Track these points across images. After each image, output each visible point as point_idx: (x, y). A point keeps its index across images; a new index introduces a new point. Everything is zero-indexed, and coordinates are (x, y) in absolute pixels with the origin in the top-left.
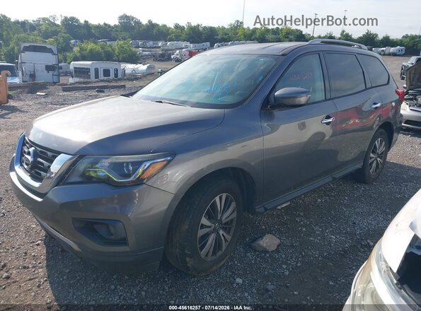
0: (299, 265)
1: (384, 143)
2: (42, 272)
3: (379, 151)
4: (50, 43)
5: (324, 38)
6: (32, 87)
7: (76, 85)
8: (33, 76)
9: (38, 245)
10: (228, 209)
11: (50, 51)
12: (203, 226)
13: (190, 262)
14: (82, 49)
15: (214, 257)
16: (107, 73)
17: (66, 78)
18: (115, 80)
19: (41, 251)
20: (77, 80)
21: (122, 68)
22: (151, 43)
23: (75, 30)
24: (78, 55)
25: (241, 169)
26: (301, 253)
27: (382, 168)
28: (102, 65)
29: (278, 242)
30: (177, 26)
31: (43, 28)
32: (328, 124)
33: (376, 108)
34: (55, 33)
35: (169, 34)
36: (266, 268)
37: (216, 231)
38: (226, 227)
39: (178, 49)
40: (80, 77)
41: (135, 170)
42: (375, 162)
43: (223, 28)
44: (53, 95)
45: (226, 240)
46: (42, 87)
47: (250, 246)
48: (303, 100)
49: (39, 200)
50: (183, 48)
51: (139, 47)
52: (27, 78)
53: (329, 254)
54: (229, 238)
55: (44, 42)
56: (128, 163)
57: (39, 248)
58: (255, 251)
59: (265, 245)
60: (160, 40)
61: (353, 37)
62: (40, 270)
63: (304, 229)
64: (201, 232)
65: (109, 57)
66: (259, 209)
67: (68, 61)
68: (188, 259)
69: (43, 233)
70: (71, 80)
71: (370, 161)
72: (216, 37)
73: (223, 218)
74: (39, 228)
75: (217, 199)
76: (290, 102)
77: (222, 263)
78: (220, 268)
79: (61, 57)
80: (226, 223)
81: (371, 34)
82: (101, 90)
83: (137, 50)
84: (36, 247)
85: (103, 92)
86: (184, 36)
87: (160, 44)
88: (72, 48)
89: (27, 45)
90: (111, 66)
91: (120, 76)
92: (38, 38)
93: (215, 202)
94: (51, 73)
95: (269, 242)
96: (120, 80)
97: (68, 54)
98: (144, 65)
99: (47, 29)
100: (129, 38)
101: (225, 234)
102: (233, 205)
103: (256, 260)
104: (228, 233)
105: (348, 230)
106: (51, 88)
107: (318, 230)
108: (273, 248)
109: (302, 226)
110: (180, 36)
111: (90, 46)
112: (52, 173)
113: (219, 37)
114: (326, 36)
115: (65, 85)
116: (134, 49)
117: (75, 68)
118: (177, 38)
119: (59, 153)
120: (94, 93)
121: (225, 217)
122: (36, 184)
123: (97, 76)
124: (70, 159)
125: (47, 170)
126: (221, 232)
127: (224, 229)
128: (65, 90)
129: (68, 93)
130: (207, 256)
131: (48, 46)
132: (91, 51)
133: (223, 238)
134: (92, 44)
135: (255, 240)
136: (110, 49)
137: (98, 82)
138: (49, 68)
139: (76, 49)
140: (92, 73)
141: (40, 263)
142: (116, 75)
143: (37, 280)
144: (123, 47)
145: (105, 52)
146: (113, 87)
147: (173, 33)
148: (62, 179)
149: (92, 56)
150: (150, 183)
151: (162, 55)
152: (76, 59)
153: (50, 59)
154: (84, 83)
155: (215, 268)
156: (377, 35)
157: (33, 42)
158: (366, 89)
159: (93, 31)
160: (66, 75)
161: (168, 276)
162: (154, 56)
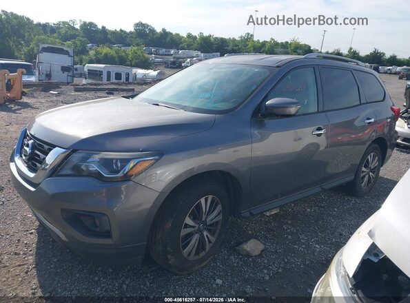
0: (280, 271)
1: (377, 158)
2: (31, 259)
3: (372, 166)
4: (68, 46)
5: (332, 54)
6: (47, 85)
7: (88, 86)
8: (49, 76)
9: (32, 233)
10: (213, 211)
11: (67, 53)
12: (187, 226)
13: (172, 260)
14: (97, 53)
15: (197, 257)
16: (118, 76)
17: (80, 79)
18: (125, 84)
19: (33, 239)
20: (90, 81)
21: (133, 72)
22: (164, 50)
23: (92, 34)
24: (94, 58)
25: (229, 174)
26: (283, 260)
27: (375, 182)
28: (115, 69)
29: (261, 247)
30: (189, 36)
31: (63, 31)
32: (319, 135)
33: (370, 123)
34: (74, 37)
35: (181, 43)
36: (247, 271)
37: (200, 231)
38: (211, 228)
39: (189, 58)
40: (93, 79)
41: (123, 167)
42: (367, 176)
43: (234, 40)
44: (64, 94)
45: (210, 242)
46: (56, 86)
47: (234, 250)
48: (293, 110)
49: (33, 189)
50: (194, 57)
51: (151, 53)
52: (43, 77)
53: (312, 262)
54: (213, 239)
55: (62, 44)
56: (117, 160)
57: (32, 236)
58: (239, 254)
59: (248, 249)
60: (172, 48)
61: (360, 54)
62: (30, 257)
63: (290, 237)
64: (184, 232)
65: (122, 61)
66: (246, 214)
67: (84, 64)
68: (169, 257)
69: (37, 223)
70: (84, 81)
71: (362, 175)
72: (226, 48)
73: (208, 220)
74: (34, 218)
75: (203, 200)
76: (281, 111)
77: (204, 264)
78: (203, 268)
79: (77, 59)
80: (211, 225)
81: (378, 53)
82: (111, 92)
83: (150, 56)
84: (29, 235)
85: (112, 94)
86: (195, 45)
87: (172, 52)
88: (88, 52)
89: (46, 46)
90: (122, 70)
91: (130, 80)
92: (57, 40)
93: (200, 203)
94: (66, 73)
95: (253, 247)
96: (130, 83)
97: (84, 57)
98: (154, 71)
99: (66, 32)
100: (143, 44)
101: (209, 236)
102: (219, 207)
103: (238, 263)
104: (213, 234)
105: (334, 240)
106: (64, 88)
107: (303, 238)
108: (257, 253)
109: (288, 234)
110: (192, 45)
111: (105, 50)
112: (47, 165)
113: (230, 48)
114: (334, 52)
115: (77, 85)
116: (147, 56)
117: (89, 70)
118: (189, 47)
119: (54, 146)
120: (103, 94)
121: (210, 219)
122: (32, 175)
123: (109, 79)
124: (64, 153)
125: (42, 161)
126: (205, 233)
127: (209, 231)
128: (76, 90)
129: (79, 93)
130: (189, 255)
131: (65, 49)
132: (106, 54)
133: (206, 239)
134: (108, 49)
135: (239, 244)
136: (123, 54)
137: (108, 84)
138: (64, 69)
139: (92, 53)
140: (105, 76)
141: (31, 251)
142: (127, 79)
143: (26, 266)
144: (136, 53)
145: (119, 57)
146: (123, 90)
147: (185, 41)
148: (55, 171)
149: (107, 60)
150: (136, 180)
151: (173, 63)
152: (91, 62)
153: (67, 61)
154: (95, 85)
155: (197, 268)
156: (384, 54)
157: (52, 44)
158: (361, 104)
159: (109, 36)
160: (81, 77)
161: (151, 272)
162: (166, 63)
